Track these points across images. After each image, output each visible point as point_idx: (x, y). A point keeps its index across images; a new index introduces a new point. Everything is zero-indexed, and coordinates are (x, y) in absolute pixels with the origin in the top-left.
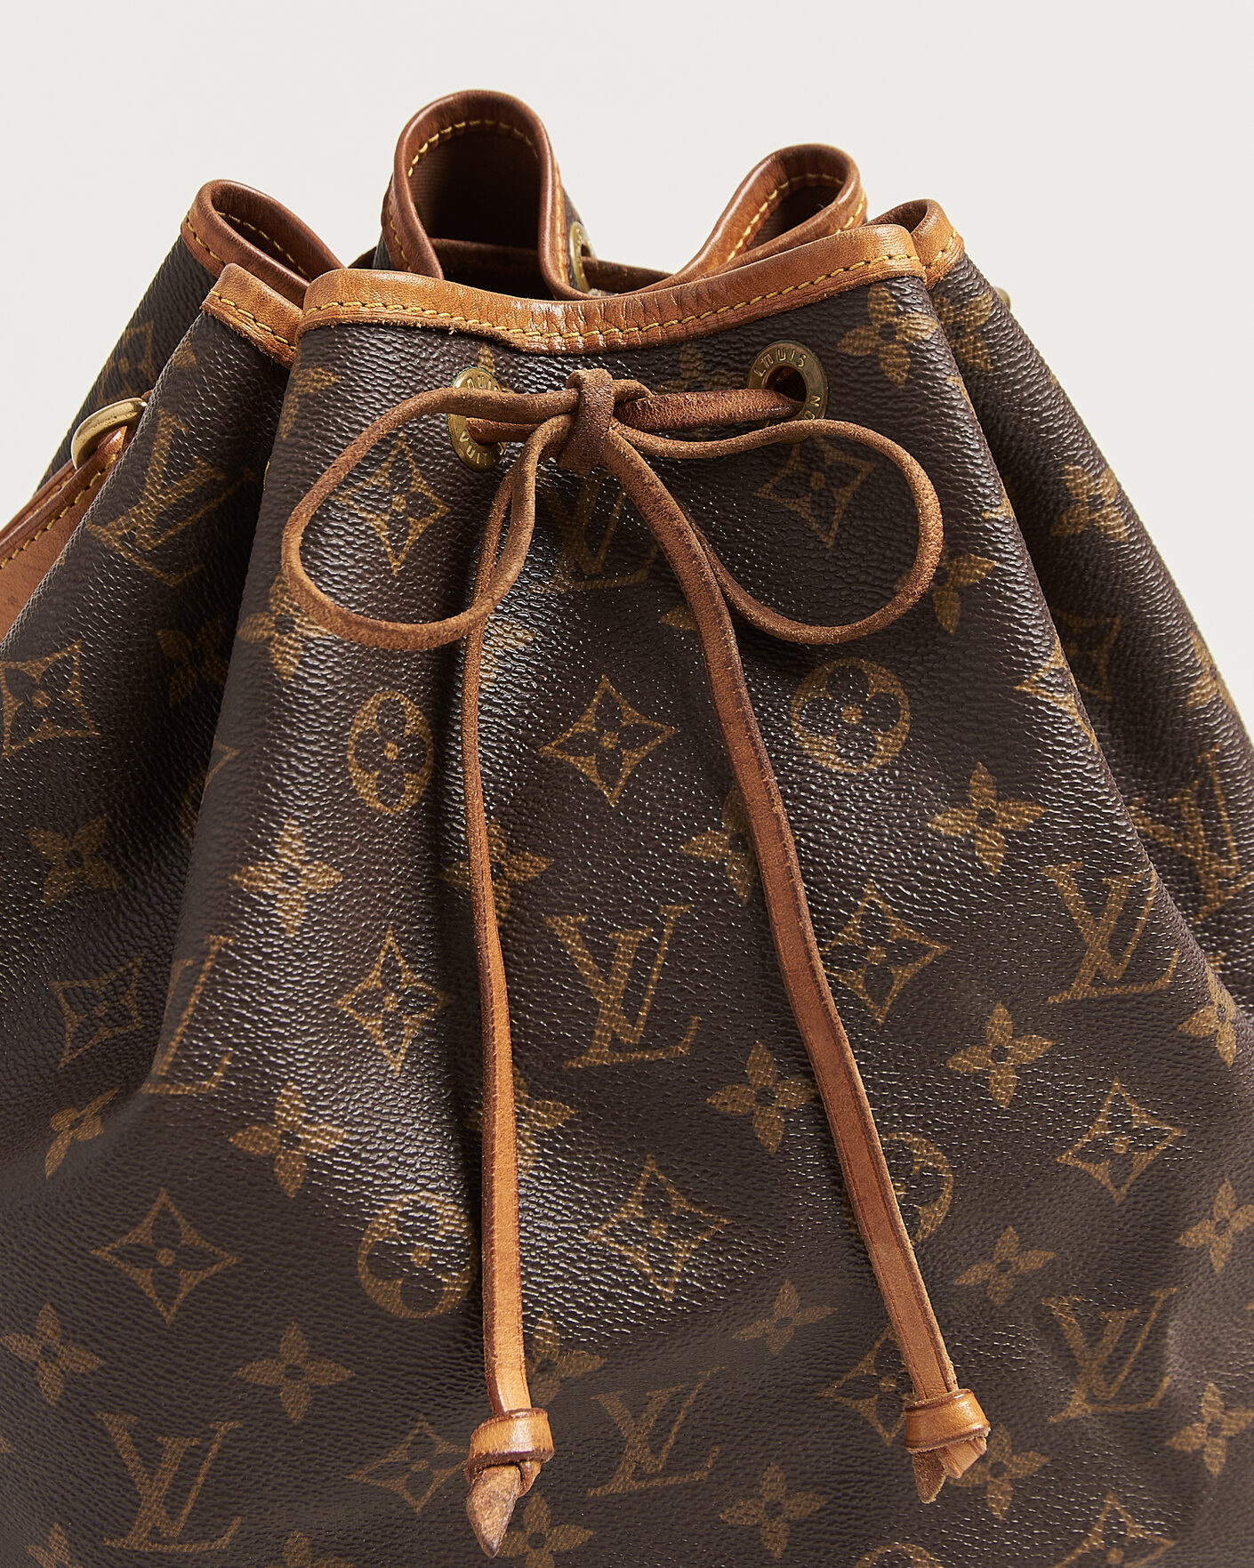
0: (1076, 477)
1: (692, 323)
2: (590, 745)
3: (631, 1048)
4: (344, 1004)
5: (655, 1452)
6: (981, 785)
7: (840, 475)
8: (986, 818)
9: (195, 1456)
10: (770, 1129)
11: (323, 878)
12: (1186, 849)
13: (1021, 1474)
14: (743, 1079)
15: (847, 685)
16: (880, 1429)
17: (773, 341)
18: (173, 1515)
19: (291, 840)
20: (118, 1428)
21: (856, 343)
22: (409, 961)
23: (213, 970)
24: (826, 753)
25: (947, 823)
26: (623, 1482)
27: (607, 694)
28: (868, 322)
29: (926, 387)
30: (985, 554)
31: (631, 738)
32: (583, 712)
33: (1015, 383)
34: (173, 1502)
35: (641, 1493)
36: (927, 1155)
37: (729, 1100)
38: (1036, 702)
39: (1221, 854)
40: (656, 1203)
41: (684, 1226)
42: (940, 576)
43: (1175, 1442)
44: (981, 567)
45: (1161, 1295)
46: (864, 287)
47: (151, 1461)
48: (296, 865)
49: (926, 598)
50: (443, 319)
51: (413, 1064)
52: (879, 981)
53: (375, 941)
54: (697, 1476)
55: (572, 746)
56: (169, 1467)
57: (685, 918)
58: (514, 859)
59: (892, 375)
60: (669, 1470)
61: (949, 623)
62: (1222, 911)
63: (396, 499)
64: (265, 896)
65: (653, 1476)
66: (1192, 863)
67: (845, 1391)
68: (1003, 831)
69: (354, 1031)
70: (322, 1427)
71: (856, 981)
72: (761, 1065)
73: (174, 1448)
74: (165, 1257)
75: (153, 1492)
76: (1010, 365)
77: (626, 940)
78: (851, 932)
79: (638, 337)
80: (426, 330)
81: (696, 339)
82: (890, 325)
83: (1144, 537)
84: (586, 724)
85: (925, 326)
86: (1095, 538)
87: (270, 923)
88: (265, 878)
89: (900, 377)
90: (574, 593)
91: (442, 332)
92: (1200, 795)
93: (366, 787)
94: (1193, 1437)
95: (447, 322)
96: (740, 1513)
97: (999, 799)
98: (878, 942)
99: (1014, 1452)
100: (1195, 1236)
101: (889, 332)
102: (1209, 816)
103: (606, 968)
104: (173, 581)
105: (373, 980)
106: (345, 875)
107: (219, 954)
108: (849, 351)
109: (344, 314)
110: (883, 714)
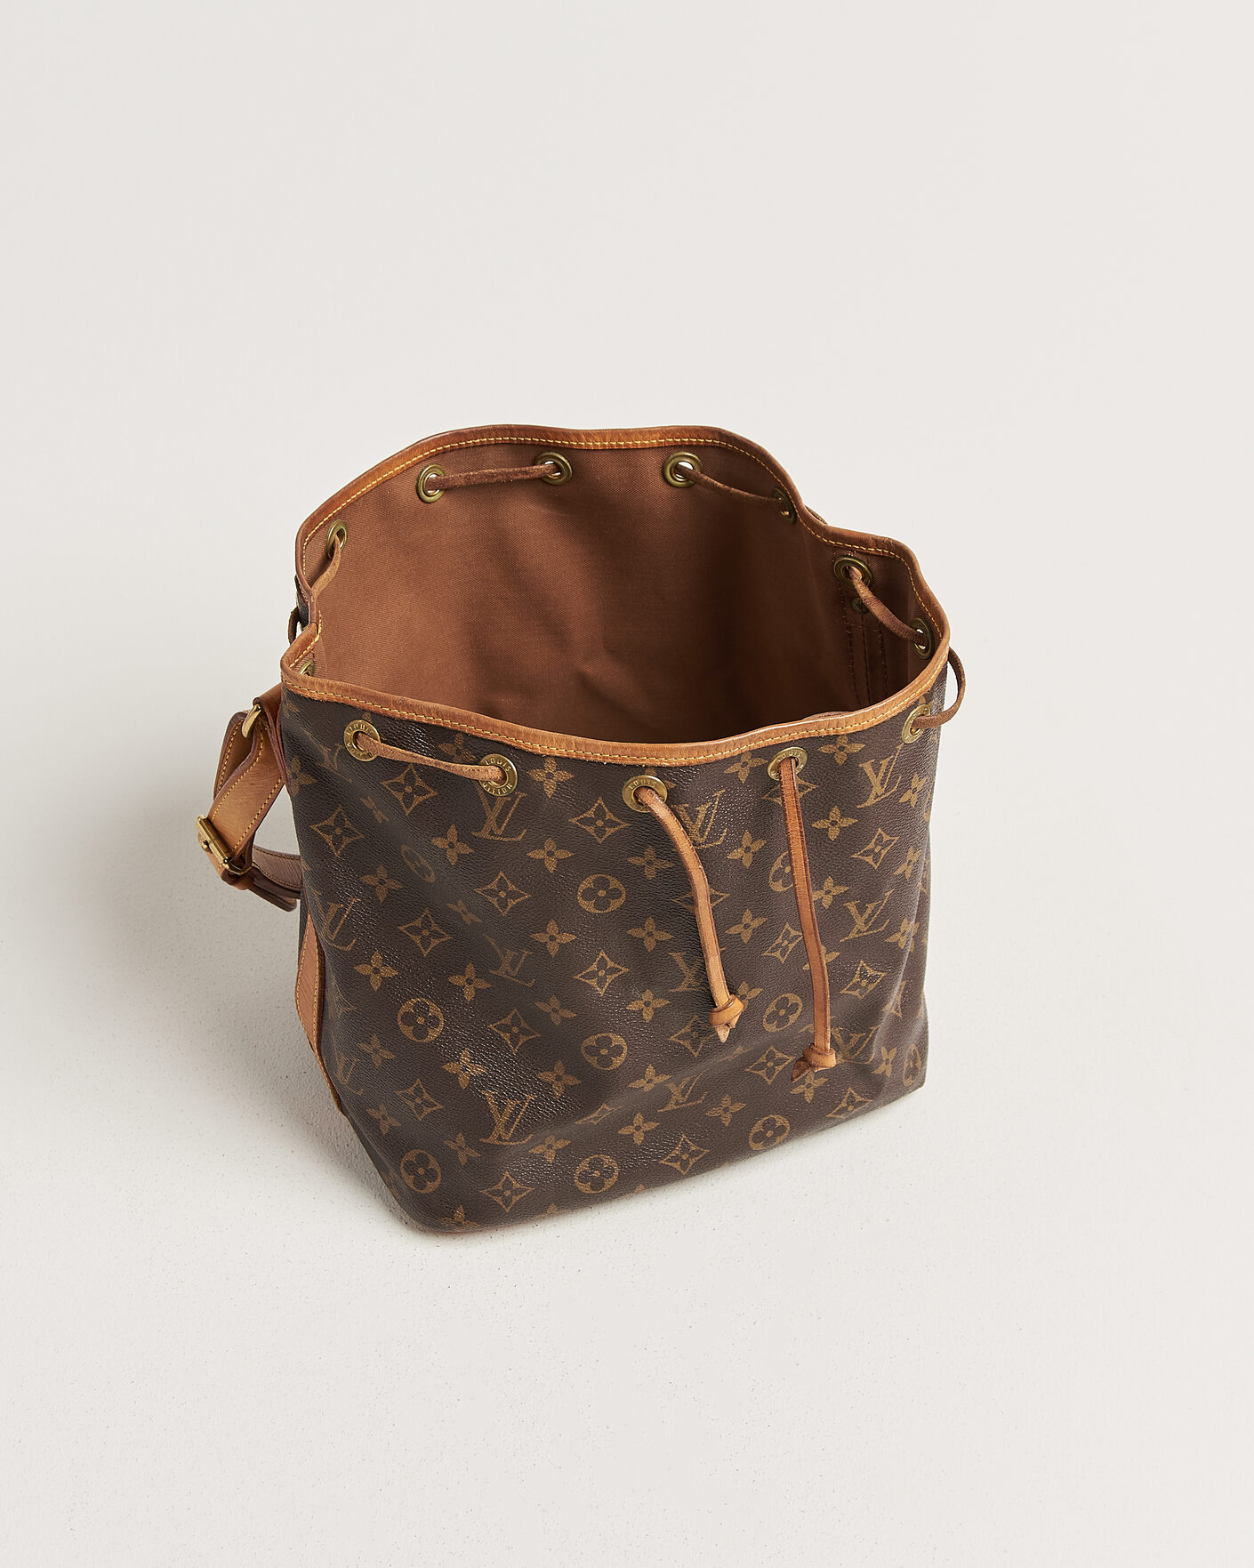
5: (683, 1096)
13: (817, 1086)
16: (767, 1080)
26: (671, 1106)
35: (677, 1109)
45: (874, 1028)
54: (698, 1102)
59: (838, 761)
60: (688, 1101)
65: (682, 1104)
67: (754, 1069)
94: (882, 1068)
96: (714, 1112)
99: (815, 1079)
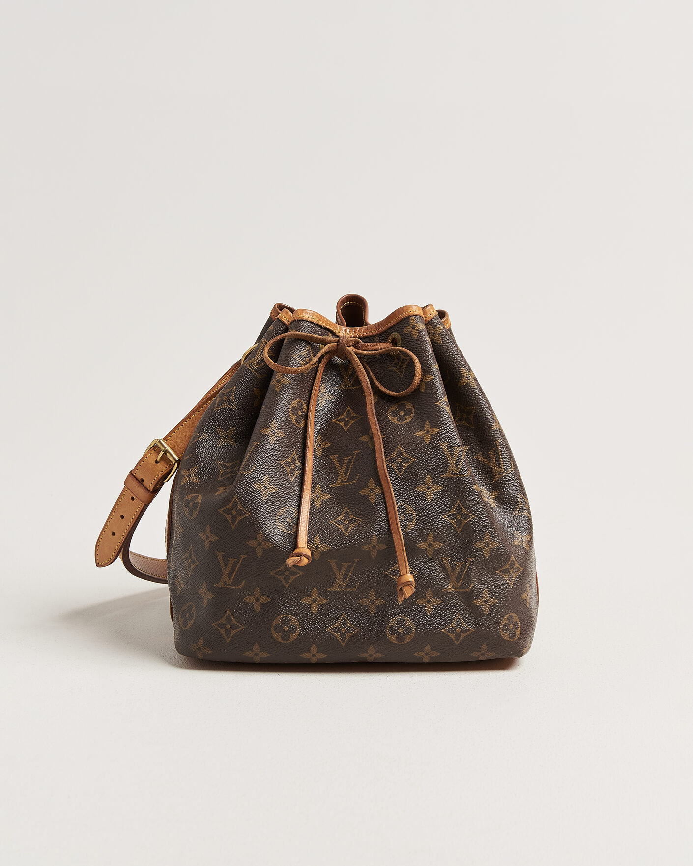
0: (464, 371)
1: (378, 331)
2: (343, 420)
3: (345, 482)
4: (282, 462)
5: (344, 581)
6: (427, 426)
7: (404, 361)
8: (427, 432)
9: (236, 563)
10: (373, 498)
11: (280, 434)
12: (491, 465)
13: (435, 604)
14: (367, 487)
15: (402, 407)
17: (392, 333)
18: (230, 578)
19: (275, 425)
20: (220, 555)
21: (407, 330)
22: (298, 459)
23: (254, 449)
24: (394, 420)
25: (418, 434)
26: (335, 588)
27: (349, 410)
28: (410, 325)
29: (421, 339)
30: (431, 375)
31: (352, 419)
32: (343, 414)
33: (448, 347)
34: (230, 575)
35: (339, 591)
36: (410, 510)
37: (364, 492)
38: (439, 407)
39: (499, 466)
40: (346, 516)
41: (351, 521)
42: (422, 380)
43: (475, 602)
44: (431, 377)
45: (470, 559)
46: (409, 317)
47: (226, 564)
48: (275, 430)
49: (419, 387)
50: (321, 323)
51: (296, 481)
52: (400, 467)
53: (291, 452)
54: (353, 590)
55: (339, 420)
56: (230, 565)
57: (359, 454)
58: (323, 443)
60: (347, 587)
61: (423, 391)
62: (499, 480)
63: (307, 359)
64: (267, 435)
66: (492, 469)
68: (430, 435)
69: (284, 470)
70: (265, 559)
71: (394, 466)
72: (371, 483)
73: (232, 561)
74: (234, 512)
75: (226, 572)
76: (447, 343)
77: (346, 459)
78: (394, 455)
79: (366, 335)
80: (317, 325)
81: (378, 335)
82: (414, 325)
83: (481, 389)
84: (344, 416)
85: (421, 326)
86: (468, 386)
87: (267, 441)
88: (268, 431)
89: (415, 337)
90: (345, 390)
91: (321, 326)
92: (495, 452)
93: (293, 418)
94: (479, 602)
95: (322, 324)
97: (430, 428)
98: (400, 457)
99: (433, 598)
100: (479, 545)
101: (414, 327)
102: (497, 457)
103: (341, 466)
104: (259, 377)
105: (290, 460)
106: (287, 435)
107: (255, 446)
108: (405, 332)
109: (299, 318)
110: (408, 413)
